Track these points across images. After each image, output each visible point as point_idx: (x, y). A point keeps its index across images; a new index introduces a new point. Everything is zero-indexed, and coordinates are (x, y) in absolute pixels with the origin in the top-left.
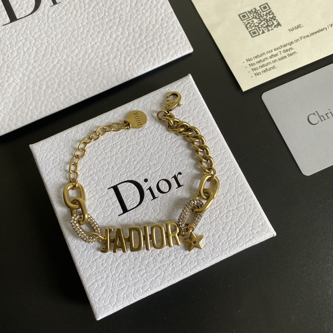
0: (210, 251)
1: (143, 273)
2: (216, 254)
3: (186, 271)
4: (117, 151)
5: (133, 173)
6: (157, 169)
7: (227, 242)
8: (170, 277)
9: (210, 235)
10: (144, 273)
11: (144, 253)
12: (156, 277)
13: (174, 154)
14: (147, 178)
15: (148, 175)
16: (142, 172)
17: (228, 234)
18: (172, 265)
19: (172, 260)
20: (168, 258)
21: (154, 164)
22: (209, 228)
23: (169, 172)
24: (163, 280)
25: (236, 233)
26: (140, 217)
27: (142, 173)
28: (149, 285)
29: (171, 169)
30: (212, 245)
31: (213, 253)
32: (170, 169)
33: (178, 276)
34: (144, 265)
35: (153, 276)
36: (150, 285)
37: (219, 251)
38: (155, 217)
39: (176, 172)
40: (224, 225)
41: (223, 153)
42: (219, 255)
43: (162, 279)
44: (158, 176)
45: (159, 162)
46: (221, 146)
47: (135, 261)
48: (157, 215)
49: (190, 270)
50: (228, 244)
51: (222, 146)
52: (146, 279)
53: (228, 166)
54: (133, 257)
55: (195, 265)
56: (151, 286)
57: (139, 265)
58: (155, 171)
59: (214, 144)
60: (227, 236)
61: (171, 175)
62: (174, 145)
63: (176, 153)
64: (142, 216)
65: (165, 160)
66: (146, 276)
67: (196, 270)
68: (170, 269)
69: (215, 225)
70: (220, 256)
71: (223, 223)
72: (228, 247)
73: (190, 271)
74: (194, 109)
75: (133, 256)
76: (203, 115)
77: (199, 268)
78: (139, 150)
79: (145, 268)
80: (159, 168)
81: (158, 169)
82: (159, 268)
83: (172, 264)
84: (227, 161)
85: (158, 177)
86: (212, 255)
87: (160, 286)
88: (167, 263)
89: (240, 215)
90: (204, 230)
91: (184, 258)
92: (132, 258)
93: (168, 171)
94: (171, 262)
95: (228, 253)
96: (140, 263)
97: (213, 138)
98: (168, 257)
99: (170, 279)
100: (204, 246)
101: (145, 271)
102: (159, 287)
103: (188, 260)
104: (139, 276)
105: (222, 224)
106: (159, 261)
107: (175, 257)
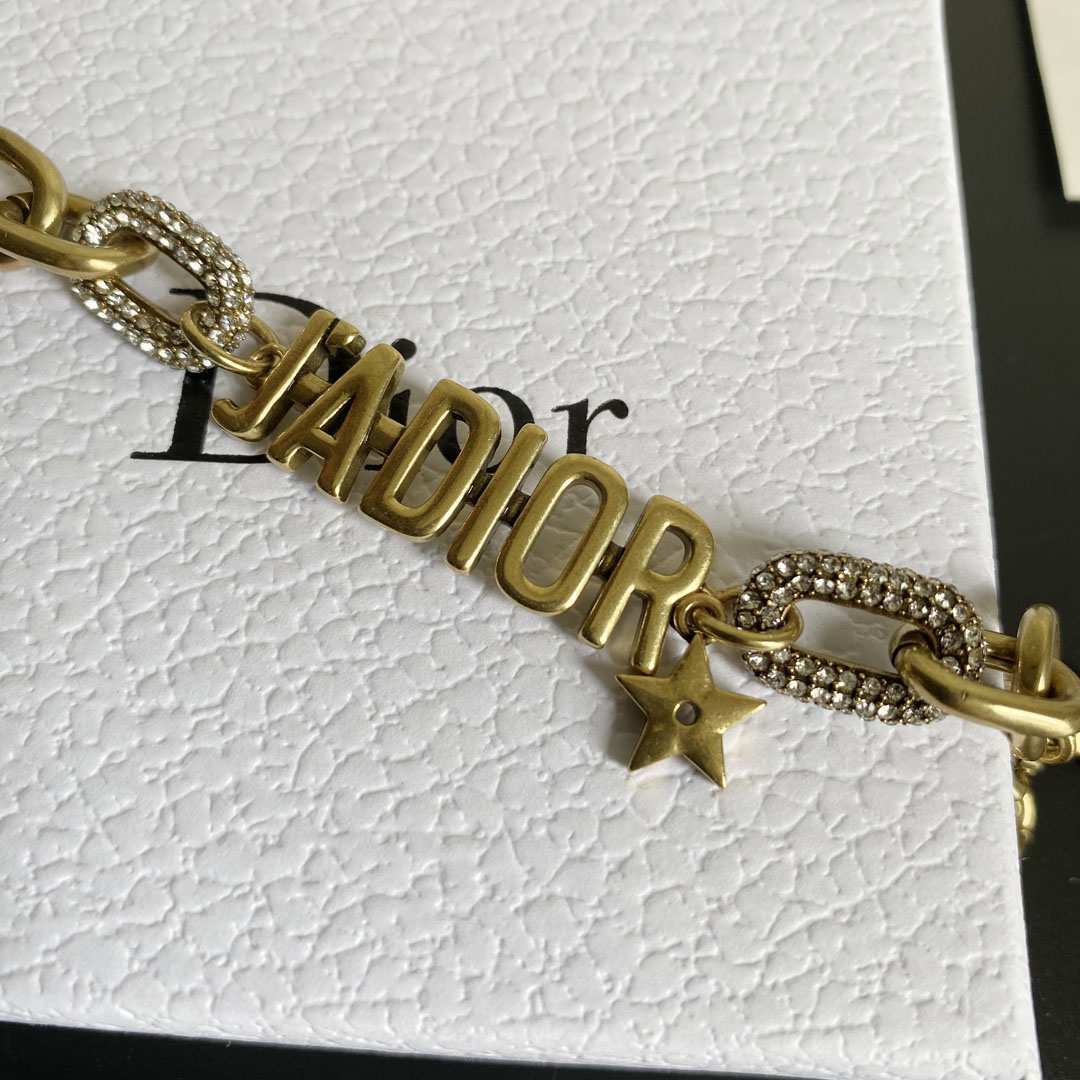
0: (550, 959)
1: (56, 857)
2: (576, 1000)
3: (322, 999)
4: (344, 138)
5: (355, 278)
6: (499, 323)
7: (685, 961)
8: (201, 977)
9: (606, 856)
10: (61, 861)
11: (135, 742)
12: (119, 932)
13: (646, 291)
14: (416, 340)
15: (428, 328)
16: (408, 296)
17: (721, 910)
18: (258, 911)
19: (275, 879)
20: (262, 853)
21: (497, 291)
22: (618, 810)
23: (556, 373)
24: (153, 969)
25: (779, 937)
26: (247, 525)
27: (403, 301)
28: (46, 952)
29: (581, 359)
30: (580, 923)
31: (562, 981)
32: (575, 357)
33: (257, 1003)
34: (96, 811)
35: (106, 910)
36: (52, 958)
37: (605, 988)
38: (327, 571)
39: (601, 387)
40: (722, 845)
41: (938, 425)
42: (587, 1016)
43: (151, 961)
44: (485, 363)
45: (535, 292)
46: (945, 383)
47: (59, 756)
48: (351, 565)
49: (354, 1007)
50: (689, 983)
51: (949, 387)
52: (53, 904)
53: (928, 512)
54: (61, 726)
55: (402, 996)
56: (53, 965)
57: (66, 795)
58: (484, 326)
59: (909, 354)
60: (710, 925)
61: (561, 391)
62: (670, 249)
63: (662, 293)
64: (262, 527)
65: (572, 299)
66: (63, 884)
67: (387, 1029)
68: (235, 929)
69: (668, 808)
70: (594, 1027)
71: (727, 831)
72: (675, 995)
73: (346, 1009)
74: (878, 136)
75: (66, 723)
76: (914, 185)
77: (419, 1026)
78: (460, 186)
79: (92, 835)
80: (518, 322)
81: (507, 329)
82: (173, 881)
83: (263, 902)
84: (939, 483)
85: (483, 369)
86: (541, 991)
87: (108, 998)
88: (235, 881)
89: (863, 832)
90: (576, 805)
91: (359, 909)
92: (55, 733)
93: (560, 362)
94: (259, 889)
95: (656, 1039)
96: (80, 784)
97: (915, 318)
98: (265, 848)
99: (193, 993)
100: (528, 906)
101: (81, 851)
102: (102, 999)
103: (373, 934)
104: (26, 860)
105: (718, 832)
106: (196, 844)
107: (306, 871)
